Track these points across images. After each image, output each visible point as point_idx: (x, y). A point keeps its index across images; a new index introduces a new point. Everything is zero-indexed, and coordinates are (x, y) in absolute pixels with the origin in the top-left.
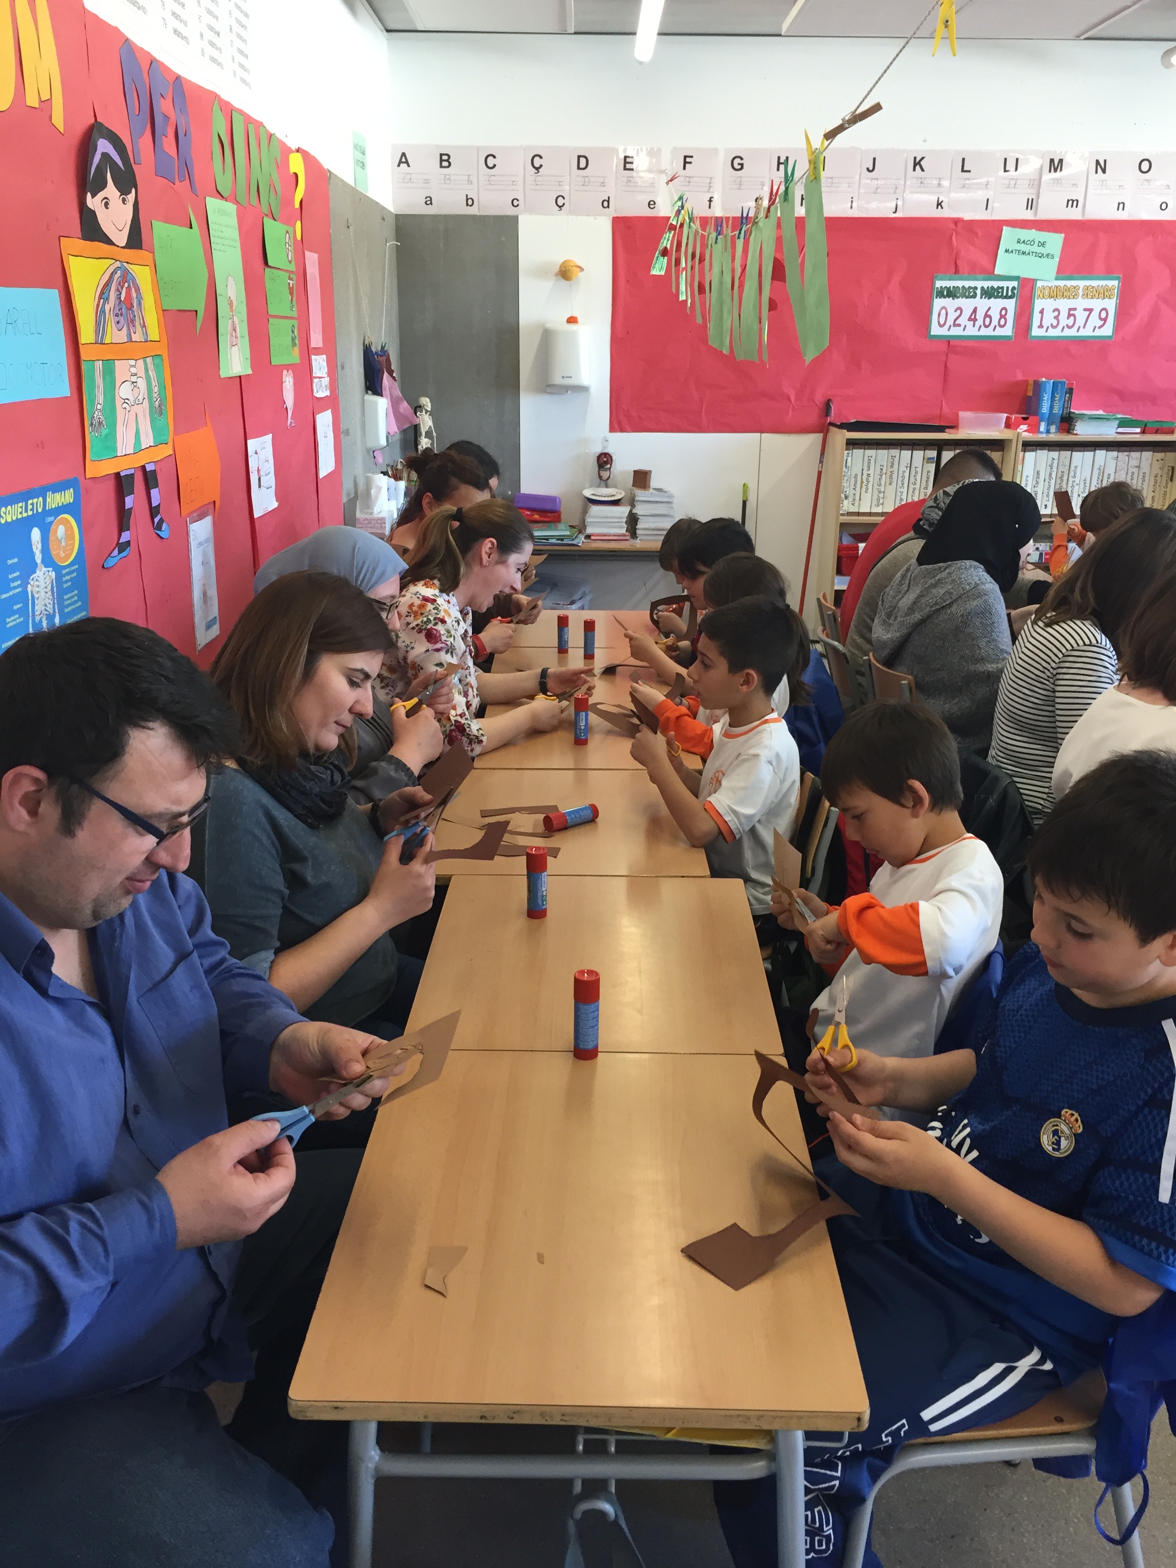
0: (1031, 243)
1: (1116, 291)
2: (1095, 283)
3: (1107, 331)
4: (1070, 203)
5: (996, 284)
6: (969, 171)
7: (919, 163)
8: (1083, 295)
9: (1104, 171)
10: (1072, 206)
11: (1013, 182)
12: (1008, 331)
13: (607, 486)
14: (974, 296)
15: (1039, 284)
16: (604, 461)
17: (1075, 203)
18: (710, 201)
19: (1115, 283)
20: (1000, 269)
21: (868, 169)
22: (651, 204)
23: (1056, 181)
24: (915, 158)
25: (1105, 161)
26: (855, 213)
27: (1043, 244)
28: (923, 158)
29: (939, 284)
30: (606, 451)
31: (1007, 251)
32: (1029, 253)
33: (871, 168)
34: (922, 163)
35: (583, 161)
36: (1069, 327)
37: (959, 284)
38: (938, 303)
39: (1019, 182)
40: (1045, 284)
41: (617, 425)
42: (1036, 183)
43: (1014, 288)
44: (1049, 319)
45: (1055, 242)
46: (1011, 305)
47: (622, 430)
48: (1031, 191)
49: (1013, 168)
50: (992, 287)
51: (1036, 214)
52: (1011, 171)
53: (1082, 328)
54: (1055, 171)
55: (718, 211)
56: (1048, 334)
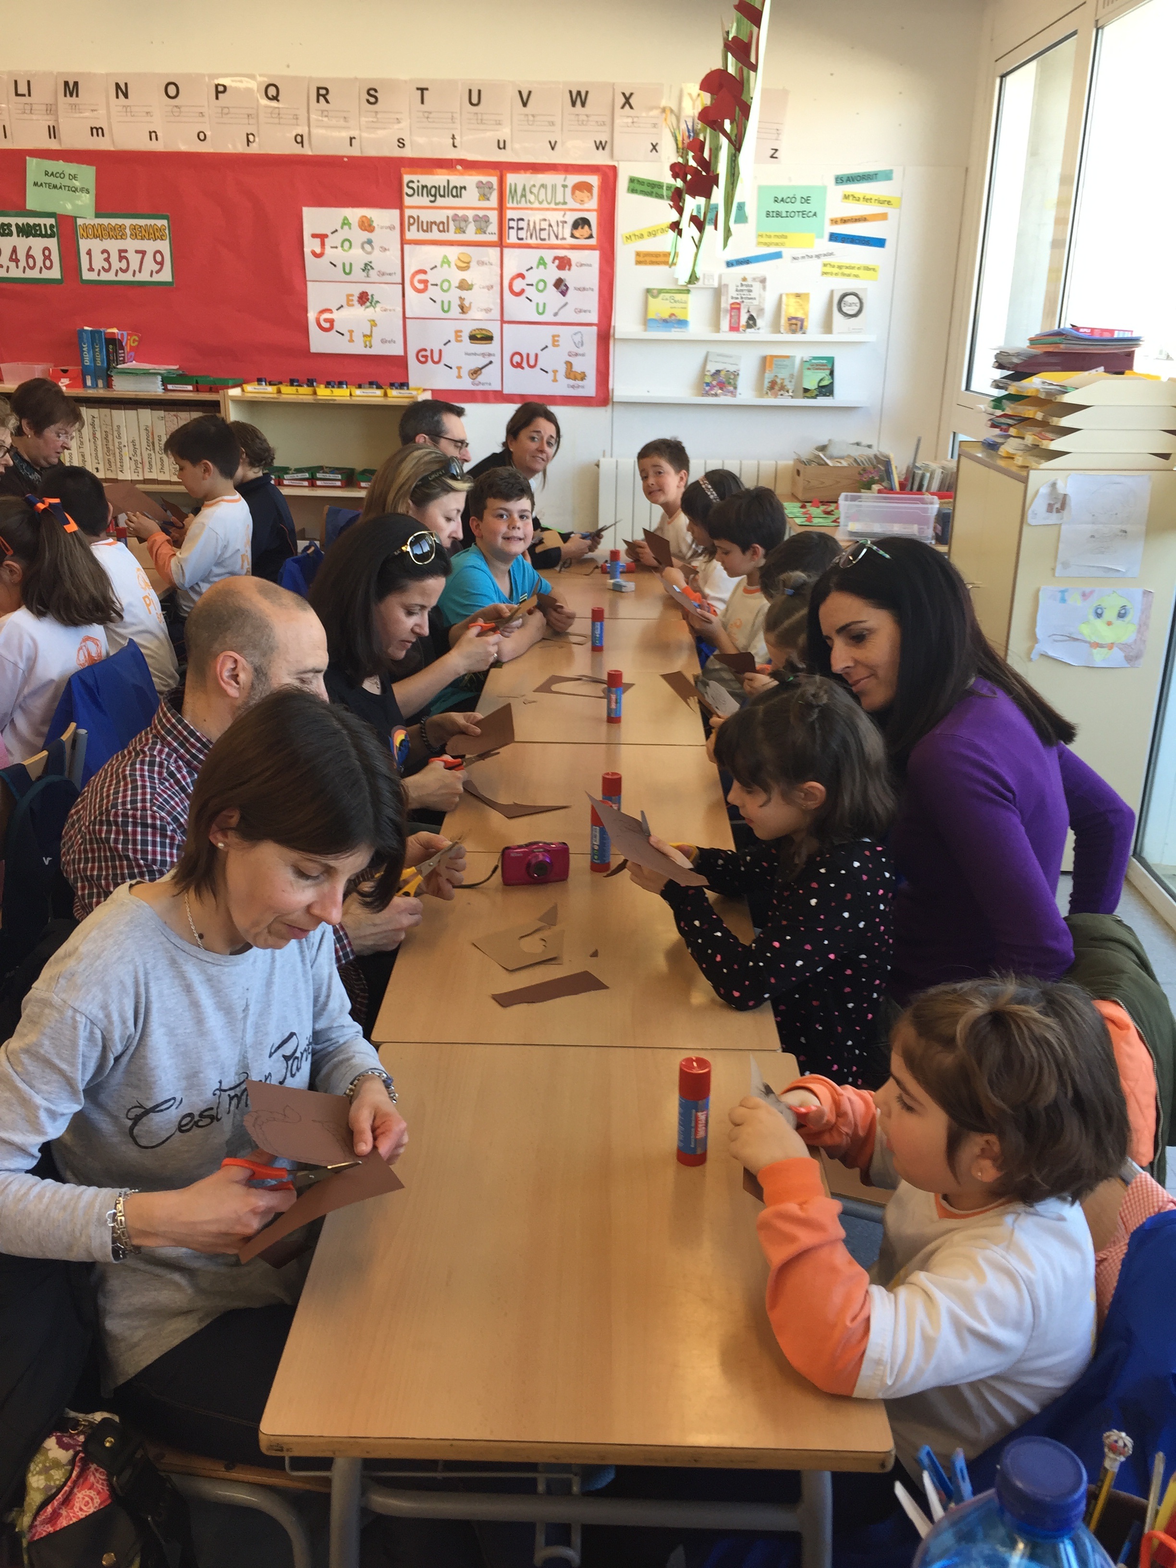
0: (61, 175)
1: (167, 231)
2: (141, 222)
3: (166, 276)
4: (95, 131)
5: (32, 221)
8: (131, 234)
9: (126, 96)
10: (98, 135)
11: (28, 107)
12: (55, 273)
14: (10, 234)
15: (80, 222)
17: (100, 131)
19: (162, 223)
20: (31, 204)
23: (74, 107)
25: (126, 84)
27: (74, 177)
31: (36, 184)
32: (61, 187)
36: (124, 271)
39: (34, 107)
40: (87, 222)
42: (51, 109)
43: (52, 226)
44: (99, 262)
45: (87, 175)
46: (52, 243)
48: (48, 117)
49: (26, 92)
50: (28, 224)
51: (60, 144)
52: (24, 95)
53: (137, 272)
54: (71, 95)
56: (100, 278)
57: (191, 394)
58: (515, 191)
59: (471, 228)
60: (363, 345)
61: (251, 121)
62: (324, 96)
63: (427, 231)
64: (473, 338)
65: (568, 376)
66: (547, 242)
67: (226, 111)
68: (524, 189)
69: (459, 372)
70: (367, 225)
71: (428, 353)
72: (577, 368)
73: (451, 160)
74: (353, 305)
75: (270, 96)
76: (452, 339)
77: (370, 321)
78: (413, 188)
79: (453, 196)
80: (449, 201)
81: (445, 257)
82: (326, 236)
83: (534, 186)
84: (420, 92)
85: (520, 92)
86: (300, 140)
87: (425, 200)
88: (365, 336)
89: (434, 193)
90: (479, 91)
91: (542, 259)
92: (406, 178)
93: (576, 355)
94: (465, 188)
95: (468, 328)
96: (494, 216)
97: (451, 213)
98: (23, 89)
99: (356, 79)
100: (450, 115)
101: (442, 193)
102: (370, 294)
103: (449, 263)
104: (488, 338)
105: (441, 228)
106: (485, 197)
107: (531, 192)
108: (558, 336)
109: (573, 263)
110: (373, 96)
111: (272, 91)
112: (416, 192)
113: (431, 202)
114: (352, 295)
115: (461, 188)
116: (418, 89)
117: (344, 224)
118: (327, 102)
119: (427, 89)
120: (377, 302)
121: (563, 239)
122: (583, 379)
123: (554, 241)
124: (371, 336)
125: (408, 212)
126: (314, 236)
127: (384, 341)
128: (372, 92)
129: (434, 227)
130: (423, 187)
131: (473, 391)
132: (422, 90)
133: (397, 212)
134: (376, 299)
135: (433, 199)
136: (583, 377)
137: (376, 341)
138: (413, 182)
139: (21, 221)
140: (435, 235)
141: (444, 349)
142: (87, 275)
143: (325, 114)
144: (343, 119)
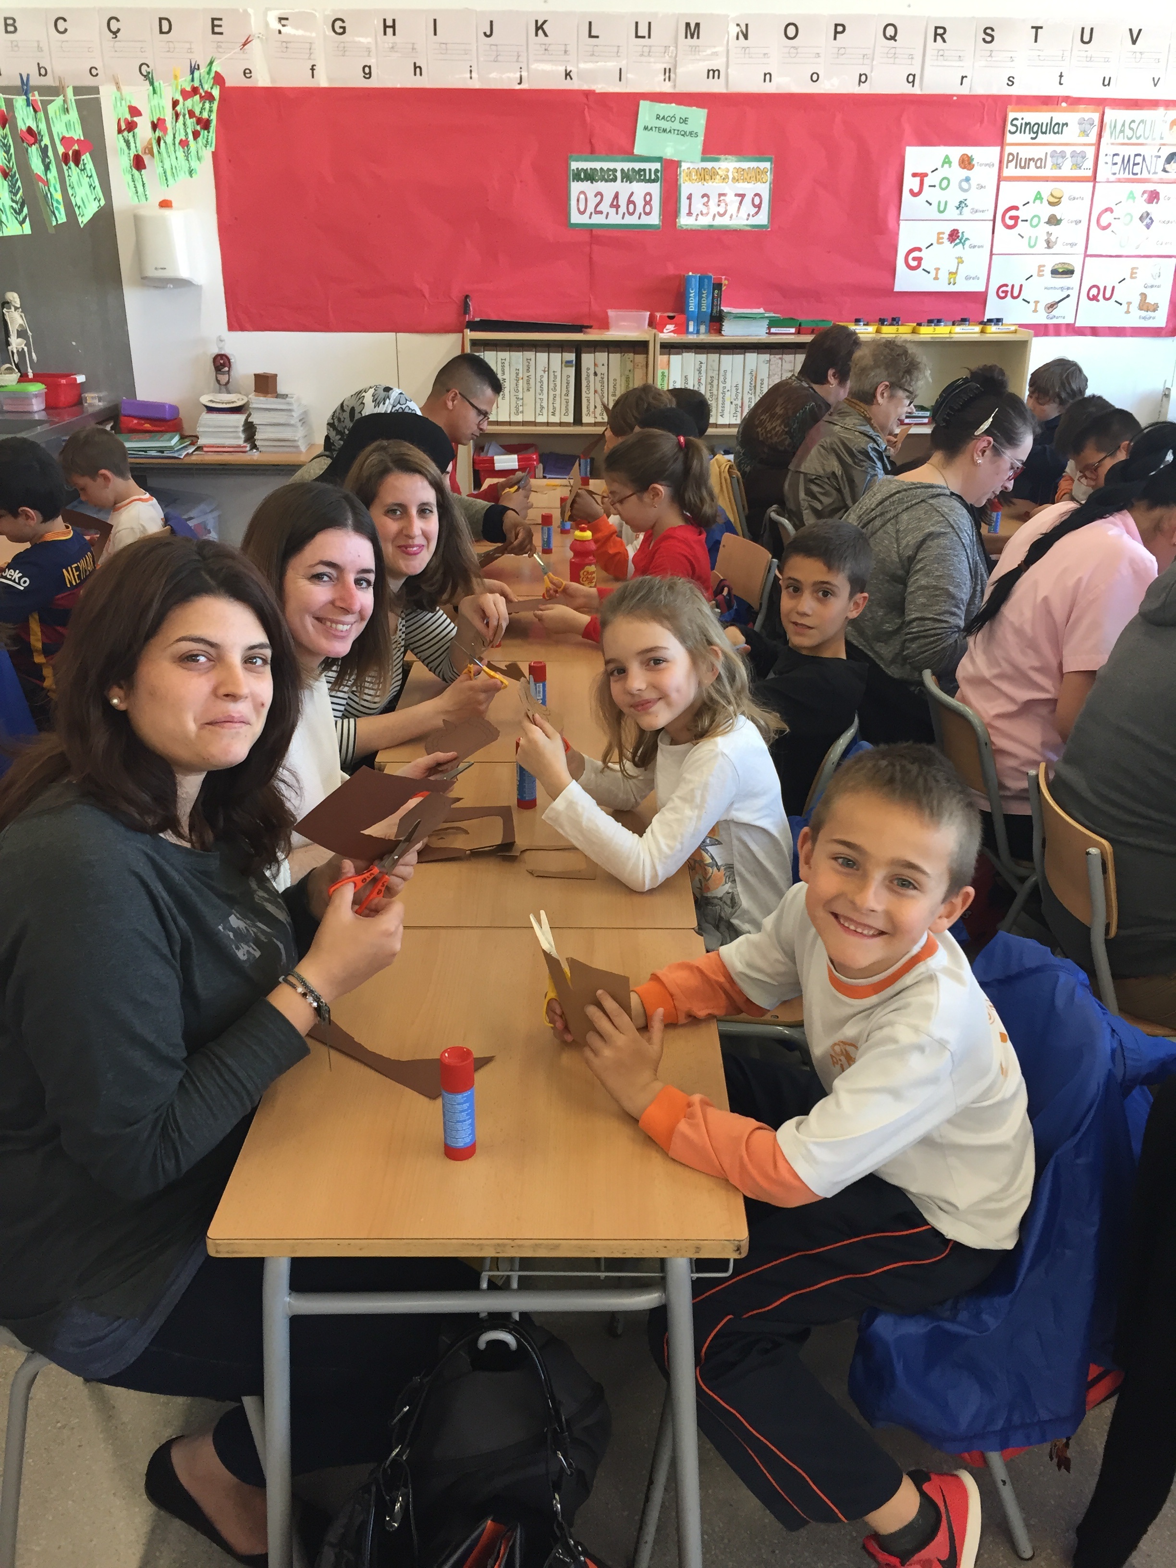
0: (672, 119)
1: (768, 173)
2: (746, 165)
3: (762, 219)
4: (711, 73)
5: (637, 166)
6: (597, 37)
7: (541, 27)
8: (734, 178)
9: (746, 37)
10: (714, 77)
11: (646, 49)
12: (654, 219)
13: (229, 392)
14: (615, 180)
15: (684, 166)
16: (221, 363)
17: (716, 73)
18: (313, 69)
19: (768, 165)
20: (639, 149)
21: (485, 34)
22: (247, 73)
23: (695, 49)
24: (537, 21)
25: (747, 25)
26: (476, 84)
27: (685, 121)
28: (545, 22)
29: (575, 165)
30: (223, 352)
31: (646, 128)
32: (670, 131)
33: (488, 33)
34: (544, 27)
35: (165, 23)
36: (721, 215)
37: (597, 165)
38: (576, 187)
39: (653, 49)
40: (691, 166)
41: (236, 323)
42: (671, 51)
43: (656, 171)
44: (698, 205)
45: (698, 117)
46: (655, 189)
47: (242, 329)
48: (667, 59)
49: (647, 35)
50: (633, 169)
51: (675, 86)
52: (644, 37)
53: (734, 216)
54: (692, 37)
55: (323, 81)
56: (698, 223)
57: (792, 337)
58: (1115, 127)
59: (1068, 164)
60: (947, 282)
61: (866, 61)
62: (941, 35)
63: (1024, 168)
64: (1055, 272)
65: (1141, 308)
66: (1139, 176)
67: (842, 51)
68: (1123, 125)
69: (1036, 306)
70: (966, 163)
71: (1009, 288)
72: (1150, 300)
73: (1059, 97)
74: (942, 243)
75: (888, 36)
76: (1035, 274)
77: (957, 258)
78: (1016, 126)
79: (1055, 133)
80: (1050, 138)
81: (1039, 193)
82: (926, 175)
83: (1133, 121)
84: (1034, 30)
85: (1131, 30)
86: (911, 79)
87: (1026, 137)
88: (950, 273)
89: (1036, 129)
90: (1092, 29)
91: (1131, 193)
92: (1011, 116)
93: (1152, 286)
94: (1067, 124)
95: (1051, 262)
96: (1090, 152)
97: (1049, 149)
98: (643, 31)
99: (973, 17)
100: (1060, 53)
101: (1044, 130)
102: (960, 231)
103: (1041, 199)
104: (1070, 272)
105: (1038, 165)
106: (1085, 133)
107: (1131, 129)
108: (1137, 268)
109: (1161, 196)
110: (989, 35)
111: (890, 31)
112: (1020, 129)
113: (1032, 138)
114: (943, 233)
115: (1063, 125)
116: (1033, 27)
117: (944, 163)
118: (944, 41)
119: (1041, 28)
120: (967, 239)
121: (1155, 173)
122: (1154, 310)
123: (1145, 175)
124: (956, 273)
125: (1008, 150)
126: (915, 175)
127: (968, 278)
128: (989, 31)
129: (1032, 164)
130: (1026, 124)
131: (1046, 326)
132: (1037, 28)
133: (998, 149)
134: (966, 236)
135: (1034, 136)
136: (1155, 308)
137: (960, 278)
138: (1016, 119)
139: (627, 166)
140: (1032, 171)
141: (1025, 284)
142: (685, 221)
143: (941, 53)
144: (957, 58)
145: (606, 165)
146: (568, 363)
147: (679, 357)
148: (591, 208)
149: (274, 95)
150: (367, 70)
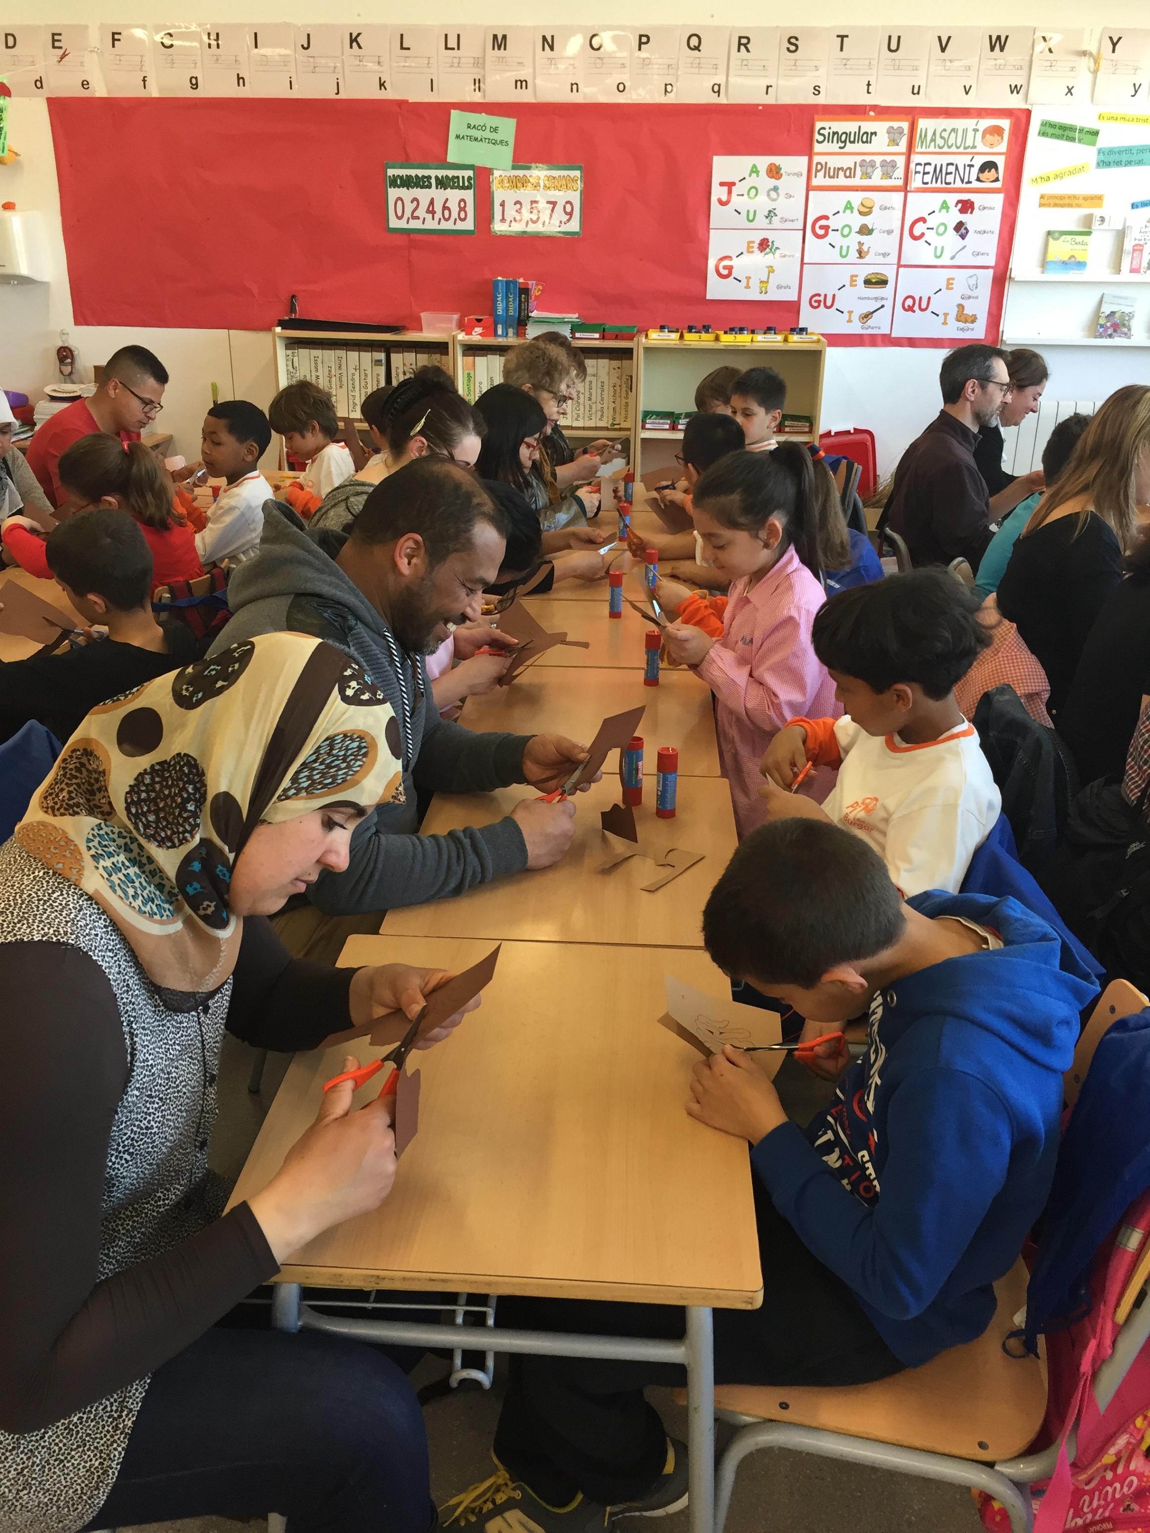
0: (483, 128)
1: (579, 182)
2: (556, 173)
3: (574, 226)
4: (519, 83)
5: (451, 173)
6: (409, 49)
7: (356, 40)
8: (545, 186)
9: (552, 48)
10: (521, 88)
11: (456, 60)
12: (469, 225)
13: (73, 382)
14: (429, 187)
15: (497, 173)
16: (65, 355)
17: (524, 83)
18: (144, 81)
19: (577, 173)
20: (452, 157)
21: (302, 46)
22: (85, 84)
23: (501, 59)
24: (351, 34)
25: (553, 37)
26: (296, 94)
27: (495, 130)
28: (359, 34)
29: (391, 172)
30: (66, 345)
31: (458, 137)
32: (481, 140)
33: (306, 46)
34: (359, 39)
35: (10, 39)
36: (534, 222)
38: (393, 193)
39: (462, 60)
40: (502, 173)
41: (82, 317)
42: (480, 62)
43: (469, 178)
44: (511, 212)
45: (508, 127)
46: (469, 195)
47: (87, 323)
48: (476, 70)
49: (456, 46)
50: (447, 176)
51: (484, 96)
52: (453, 49)
53: (547, 223)
54: (499, 49)
55: (154, 91)
56: (510, 229)
57: (597, 342)
58: (926, 136)
59: (878, 173)
60: (759, 291)
61: (671, 71)
62: (745, 45)
63: (833, 177)
64: (868, 282)
65: (958, 319)
66: (952, 186)
67: (647, 61)
68: (934, 134)
69: (850, 316)
70: (774, 172)
71: (822, 298)
72: (968, 311)
73: (865, 106)
74: (753, 252)
75: (692, 46)
76: (848, 284)
77: (768, 267)
78: (823, 135)
79: (863, 142)
80: (859, 147)
81: (849, 202)
82: (734, 184)
83: (945, 130)
84: (840, 39)
85: (940, 38)
86: (717, 90)
87: (835, 147)
88: (761, 282)
89: (844, 139)
90: (899, 37)
91: (945, 202)
92: (818, 125)
93: (969, 297)
94: (875, 133)
95: (863, 272)
96: (901, 161)
97: (859, 159)
98: (452, 43)
99: (778, 27)
100: (867, 62)
101: (852, 139)
102: (770, 241)
103: (852, 209)
104: (883, 282)
105: (848, 174)
106: (894, 142)
107: (942, 137)
108: (953, 279)
109: (976, 206)
110: (793, 44)
111: (694, 42)
112: (828, 138)
113: (840, 148)
114: (753, 242)
115: (872, 134)
116: (838, 36)
117: (752, 172)
118: (748, 51)
119: (847, 36)
120: (777, 248)
122: (973, 322)
123: (959, 184)
124: (768, 282)
125: (816, 159)
126: (722, 184)
127: (779, 287)
128: (793, 40)
129: (841, 173)
130: (834, 133)
131: (861, 335)
132: (842, 37)
133: (806, 158)
134: (776, 245)
135: (842, 145)
136: (973, 319)
137: (771, 286)
138: (824, 128)
139: (441, 173)
140: (841, 181)
141: (838, 294)
142: (498, 227)
143: (745, 62)
144: (761, 68)
145: (421, 173)
146: (378, 362)
147: (485, 358)
148: (408, 214)
149: (109, 104)
150: (194, 81)
